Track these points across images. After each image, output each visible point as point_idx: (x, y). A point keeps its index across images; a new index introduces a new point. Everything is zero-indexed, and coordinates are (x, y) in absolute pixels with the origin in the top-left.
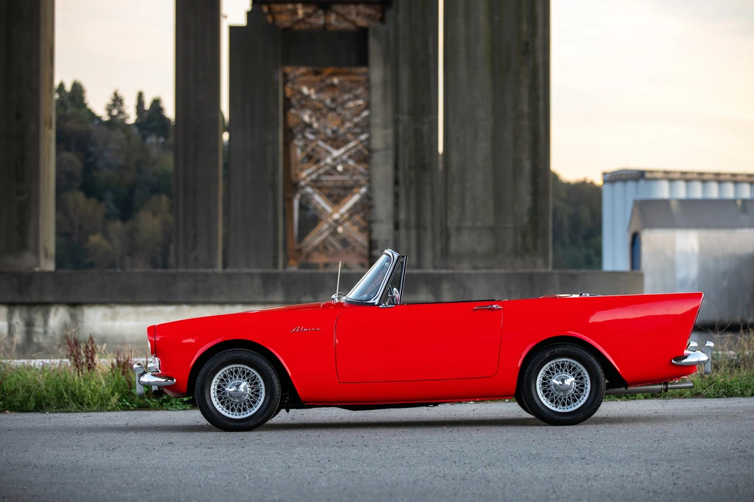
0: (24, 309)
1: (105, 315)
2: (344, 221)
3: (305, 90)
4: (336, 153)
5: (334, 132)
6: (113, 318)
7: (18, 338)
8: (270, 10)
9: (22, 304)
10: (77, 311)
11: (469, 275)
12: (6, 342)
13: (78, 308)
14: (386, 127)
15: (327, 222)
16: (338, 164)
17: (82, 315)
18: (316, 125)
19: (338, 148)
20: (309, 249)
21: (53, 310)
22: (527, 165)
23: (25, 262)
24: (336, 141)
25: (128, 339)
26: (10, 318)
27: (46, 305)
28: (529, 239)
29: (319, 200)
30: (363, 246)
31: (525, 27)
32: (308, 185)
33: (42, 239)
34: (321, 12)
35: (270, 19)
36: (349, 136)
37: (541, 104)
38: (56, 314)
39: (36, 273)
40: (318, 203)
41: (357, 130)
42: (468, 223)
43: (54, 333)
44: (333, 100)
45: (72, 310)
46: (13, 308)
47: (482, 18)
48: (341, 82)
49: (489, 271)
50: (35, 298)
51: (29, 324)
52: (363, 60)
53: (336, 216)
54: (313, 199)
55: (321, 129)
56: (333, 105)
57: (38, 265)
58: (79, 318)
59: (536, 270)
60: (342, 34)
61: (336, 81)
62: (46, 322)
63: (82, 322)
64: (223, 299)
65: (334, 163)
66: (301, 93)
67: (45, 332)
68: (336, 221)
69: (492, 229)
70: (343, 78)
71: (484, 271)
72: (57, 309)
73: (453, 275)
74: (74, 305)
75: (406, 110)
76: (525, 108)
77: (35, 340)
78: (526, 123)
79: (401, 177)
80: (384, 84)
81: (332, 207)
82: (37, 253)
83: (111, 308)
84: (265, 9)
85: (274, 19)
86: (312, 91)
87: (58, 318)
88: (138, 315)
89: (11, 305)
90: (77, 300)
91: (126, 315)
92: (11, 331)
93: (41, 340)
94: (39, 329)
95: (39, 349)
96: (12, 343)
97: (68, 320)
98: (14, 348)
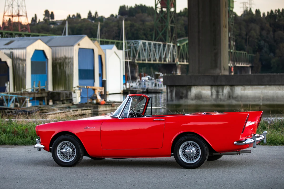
0: (216, 87)
1: (241, 89)
6: (244, 90)
7: (214, 96)
9: (215, 85)
12: (210, 98)
17: (234, 89)
21: (225, 87)
23: (216, 72)
26: (211, 90)
27: (222, 86)
33: (222, 64)
38: (226, 89)
43: (225, 95)
45: (231, 87)
50: (219, 83)
51: (218, 92)
57: (221, 73)
58: (233, 90)
62: (223, 91)
63: (234, 91)
64: (280, 83)
67: (223, 95)
72: (226, 87)
74: (232, 86)
77: (219, 97)
83: (243, 86)
87: (226, 90)
88: (252, 89)
89: (212, 86)
90: (232, 84)
91: (248, 89)
92: (212, 94)
93: (221, 97)
94: (221, 94)
95: (221, 100)
96: (212, 98)
97: (230, 91)
98: (213, 100)
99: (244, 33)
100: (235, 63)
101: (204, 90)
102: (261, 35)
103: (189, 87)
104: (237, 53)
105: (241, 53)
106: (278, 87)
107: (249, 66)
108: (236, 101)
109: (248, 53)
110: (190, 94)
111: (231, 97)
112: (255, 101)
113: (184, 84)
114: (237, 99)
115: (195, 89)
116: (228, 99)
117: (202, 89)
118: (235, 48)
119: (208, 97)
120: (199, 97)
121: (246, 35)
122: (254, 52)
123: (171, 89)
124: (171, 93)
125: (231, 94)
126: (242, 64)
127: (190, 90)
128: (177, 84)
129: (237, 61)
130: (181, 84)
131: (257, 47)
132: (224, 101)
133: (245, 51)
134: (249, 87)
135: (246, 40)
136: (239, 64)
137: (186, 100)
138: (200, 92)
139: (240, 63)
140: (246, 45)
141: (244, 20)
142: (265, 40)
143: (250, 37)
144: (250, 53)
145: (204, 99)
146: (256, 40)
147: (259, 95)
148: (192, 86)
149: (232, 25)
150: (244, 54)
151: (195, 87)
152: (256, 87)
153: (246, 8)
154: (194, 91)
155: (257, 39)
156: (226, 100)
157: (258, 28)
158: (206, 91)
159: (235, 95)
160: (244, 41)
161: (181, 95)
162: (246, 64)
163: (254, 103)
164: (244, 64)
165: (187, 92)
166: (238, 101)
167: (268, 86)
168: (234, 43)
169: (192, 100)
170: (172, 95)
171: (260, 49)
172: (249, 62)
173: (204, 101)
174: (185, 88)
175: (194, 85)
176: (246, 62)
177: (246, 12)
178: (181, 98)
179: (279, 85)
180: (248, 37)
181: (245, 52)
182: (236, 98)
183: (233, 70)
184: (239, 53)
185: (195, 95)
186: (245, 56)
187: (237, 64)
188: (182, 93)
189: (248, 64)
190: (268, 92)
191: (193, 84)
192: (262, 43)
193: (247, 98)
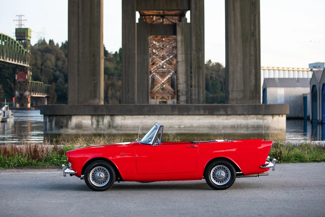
0: (96, 116)
1: (121, 118)
2: (166, 83)
3: (154, 42)
4: (163, 62)
5: (163, 55)
6: (124, 120)
7: (95, 126)
8: (145, 18)
9: (95, 115)
10: (113, 117)
11: (236, 106)
12: (91, 127)
13: (113, 116)
14: (182, 54)
15: (160, 84)
16: (164, 65)
17: (115, 119)
18: (157, 53)
19: (163, 60)
20: (155, 92)
21: (105, 117)
22: (253, 71)
23: (96, 102)
24: (163, 58)
25: (129, 126)
26: (92, 120)
27: (103, 115)
28: (254, 94)
29: (157, 77)
30: (172, 91)
31: (252, 28)
32: (154, 72)
33: (101, 94)
34: (161, 18)
35: (145, 20)
36: (167, 57)
37: (258, 51)
38: (106, 118)
39: (100, 105)
40: (157, 78)
41: (169, 55)
42: (235, 89)
43: (106, 124)
44: (163, 46)
45: (111, 117)
46: (93, 116)
47: (239, 25)
48: (165, 40)
49: (242, 104)
50: (100, 113)
51: (98, 122)
52: (175, 33)
53: (163, 82)
54: (155, 76)
55: (159, 55)
56: (163, 47)
57: (100, 103)
58: (114, 120)
59: (256, 104)
60: (167, 25)
61: (164, 39)
62: (103, 121)
63: (114, 121)
64: (159, 114)
65: (162, 65)
66: (153, 43)
67: (103, 124)
68: (163, 83)
69: (243, 91)
70: (166, 38)
71: (241, 104)
72: (106, 117)
73: (231, 106)
74: (112, 115)
75: (194, 50)
76: (253, 53)
77: (100, 126)
78: (253, 58)
79: (193, 71)
80: (182, 41)
81: (161, 79)
82: (99, 99)
83: (123, 116)
84: (144, 18)
85: (146, 21)
86: (156, 43)
87: (107, 119)
88: (132, 119)
89: (92, 115)
90: (113, 114)
91: (128, 118)
92: (92, 124)
93: (102, 127)
94: (101, 123)
95: (101, 129)
96: (92, 127)
97: (110, 120)
98: (93, 129)
99: (39, 62)
100: (32, 94)
101: (85, 119)
102: (56, 66)
103: (70, 116)
104: (33, 83)
105: (38, 83)
106: (157, 116)
107: (44, 96)
108: (116, 130)
109: (44, 84)
110: (71, 124)
111: (111, 127)
112: (134, 130)
113: (65, 114)
114: (117, 129)
115: (76, 118)
116: (108, 129)
117: (82, 119)
118: (31, 78)
119: (88, 126)
120: (79, 126)
121: (42, 65)
122: (50, 82)
123: (51, 119)
124: (50, 123)
125: (111, 124)
126: (38, 95)
127: (71, 120)
128: (57, 114)
129: (33, 91)
130: (62, 114)
131: (52, 78)
132: (104, 130)
133: (41, 81)
134: (129, 117)
135: (41, 70)
136: (35, 94)
137: (66, 129)
138: (81, 122)
139: (37, 94)
140: (42, 75)
141: (39, 50)
142: (60, 71)
143: (45, 67)
144: (46, 84)
145: (85, 129)
146: (52, 71)
147: (138, 124)
148: (73, 116)
149: (30, 54)
150: (41, 84)
151: (76, 117)
152: (135, 117)
153: (40, 38)
154: (75, 120)
155: (53, 69)
156: (106, 129)
157: (53, 58)
158: (87, 121)
159: (115, 125)
160: (39, 71)
161: (61, 124)
162: (42, 95)
163: (133, 132)
164: (40, 95)
165: (67, 121)
166: (118, 130)
167: (147, 116)
168: (31, 73)
169: (73, 129)
170: (51, 124)
171: (56, 79)
172: (45, 93)
173: (84, 130)
174: (65, 117)
175: (75, 115)
176: (42, 92)
177: (40, 41)
178: (62, 127)
179: (158, 115)
180: (43, 67)
181: (41, 83)
182: (115, 128)
183: (30, 100)
184: (36, 83)
185: (76, 124)
186: (42, 86)
187: (33, 94)
188: (63, 123)
189: (44, 95)
190: (147, 122)
191: (73, 114)
192: (58, 73)
193: (127, 127)
